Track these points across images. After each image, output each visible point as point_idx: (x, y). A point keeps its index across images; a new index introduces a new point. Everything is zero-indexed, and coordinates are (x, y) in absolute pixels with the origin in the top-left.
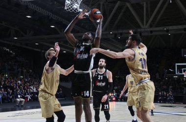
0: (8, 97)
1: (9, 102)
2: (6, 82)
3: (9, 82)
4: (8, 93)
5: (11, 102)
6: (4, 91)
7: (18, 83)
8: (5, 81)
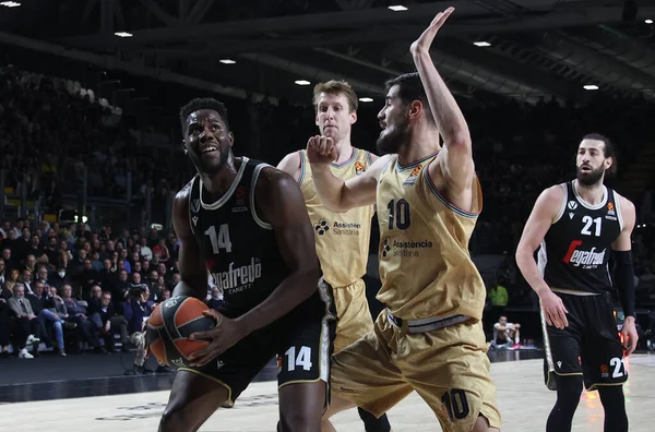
0: (94, 327)
1: (98, 350)
2: (84, 253)
3: (94, 250)
4: (94, 306)
5: (110, 347)
6: (75, 296)
7: (142, 258)
8: (76, 248)
